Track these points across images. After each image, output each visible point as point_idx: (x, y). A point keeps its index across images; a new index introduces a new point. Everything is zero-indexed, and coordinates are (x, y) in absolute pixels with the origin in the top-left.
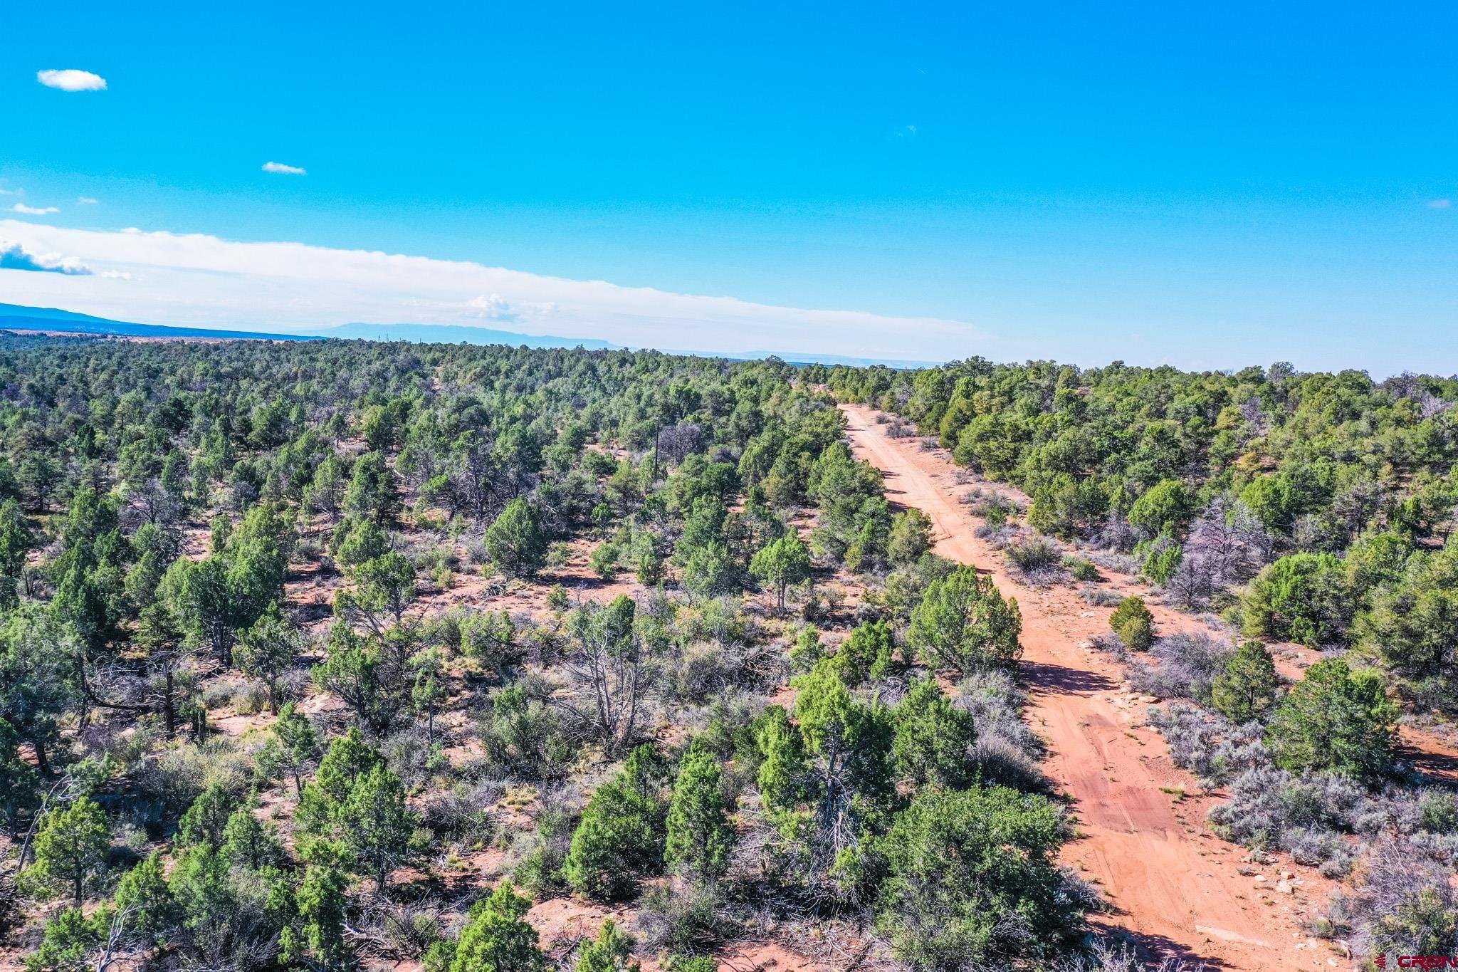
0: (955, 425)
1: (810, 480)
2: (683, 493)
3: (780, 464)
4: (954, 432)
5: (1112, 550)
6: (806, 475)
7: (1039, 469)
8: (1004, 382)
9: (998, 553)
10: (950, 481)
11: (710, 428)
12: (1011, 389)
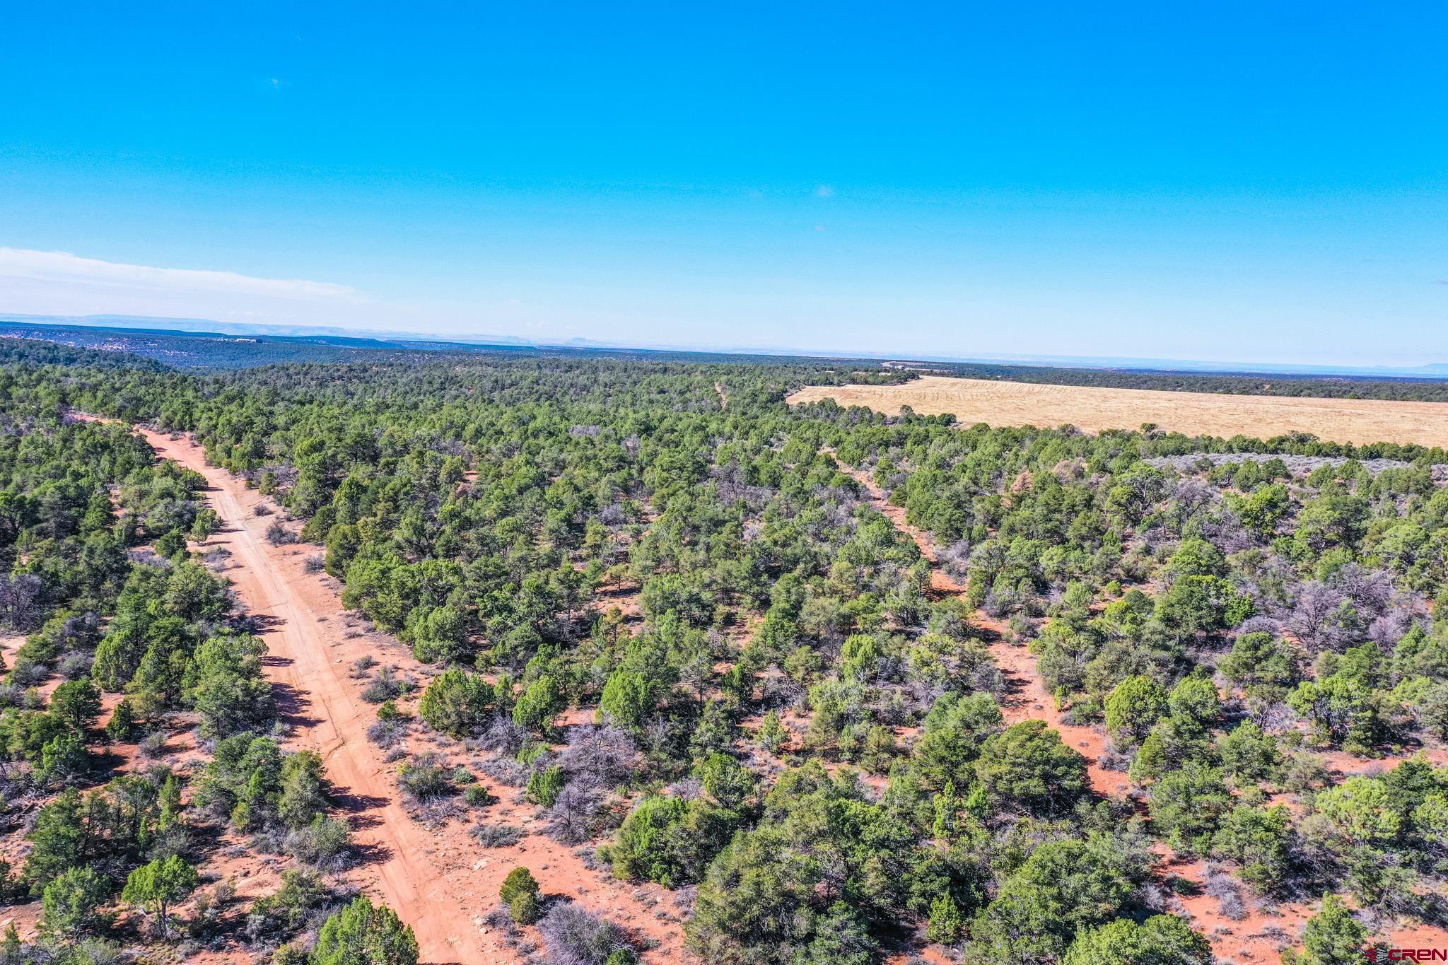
0: (341, 552)
1: (184, 682)
2: (28, 732)
3: (147, 663)
4: (339, 561)
5: (500, 750)
6: (180, 673)
7: (427, 638)
8: (387, 488)
9: (392, 765)
10: (340, 632)
11: (55, 574)
12: (396, 494)
